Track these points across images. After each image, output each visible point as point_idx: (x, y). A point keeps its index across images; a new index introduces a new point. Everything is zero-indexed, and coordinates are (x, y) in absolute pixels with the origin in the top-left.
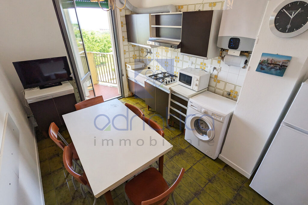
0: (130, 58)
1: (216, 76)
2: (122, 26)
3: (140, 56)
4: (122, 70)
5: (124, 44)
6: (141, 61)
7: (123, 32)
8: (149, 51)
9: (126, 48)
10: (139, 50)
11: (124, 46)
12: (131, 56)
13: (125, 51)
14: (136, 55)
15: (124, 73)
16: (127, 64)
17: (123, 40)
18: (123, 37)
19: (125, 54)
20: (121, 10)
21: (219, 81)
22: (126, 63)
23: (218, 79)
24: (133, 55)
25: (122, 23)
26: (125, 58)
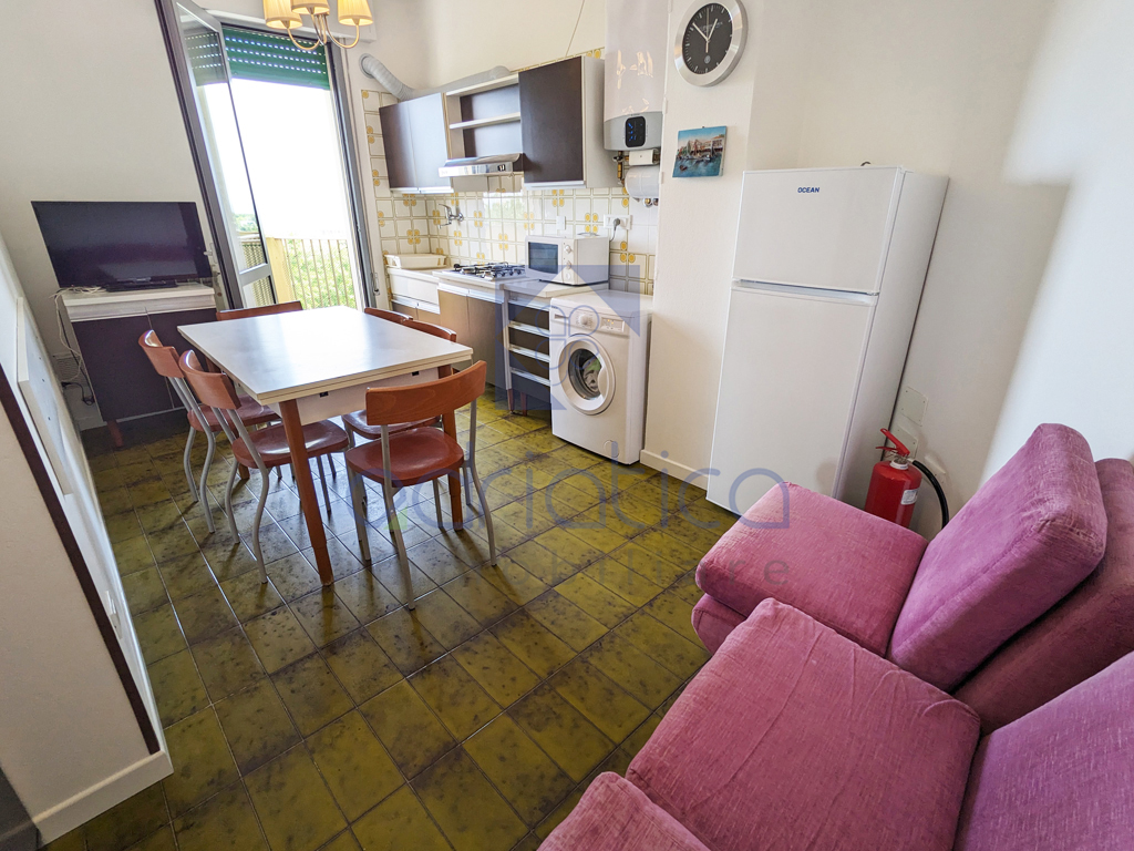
0: (397, 238)
1: (624, 244)
2: (371, 140)
3: (430, 236)
4: (372, 275)
5: (378, 195)
6: (434, 250)
7: (372, 157)
8: (454, 213)
9: (386, 207)
10: (428, 218)
11: (377, 199)
12: (402, 232)
13: (380, 215)
14: (417, 232)
15: (380, 283)
16: (388, 256)
17: (376, 183)
18: (375, 173)
19: (381, 224)
20: (365, 94)
21: (632, 257)
22: (384, 254)
23: (629, 250)
24: (409, 232)
25: (370, 130)
26: (382, 239)
